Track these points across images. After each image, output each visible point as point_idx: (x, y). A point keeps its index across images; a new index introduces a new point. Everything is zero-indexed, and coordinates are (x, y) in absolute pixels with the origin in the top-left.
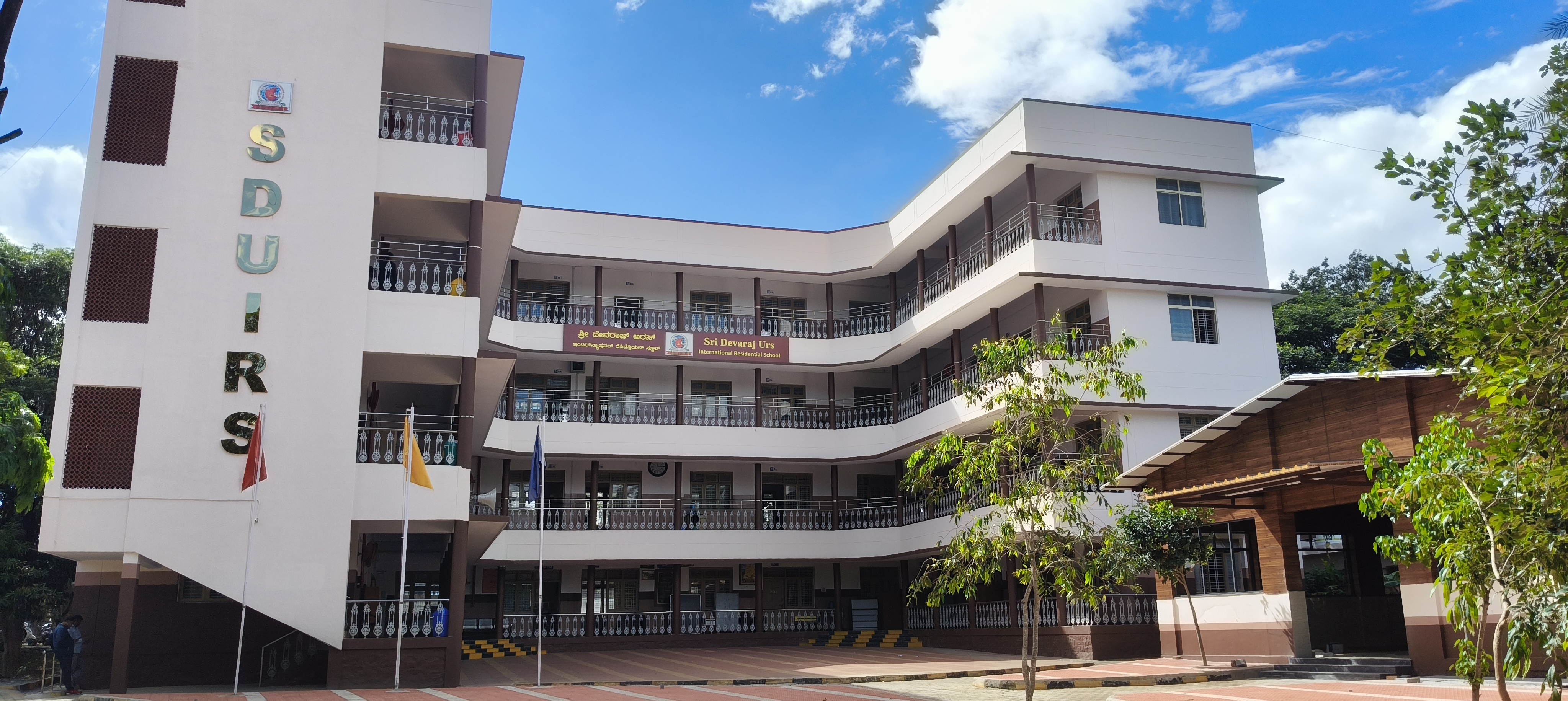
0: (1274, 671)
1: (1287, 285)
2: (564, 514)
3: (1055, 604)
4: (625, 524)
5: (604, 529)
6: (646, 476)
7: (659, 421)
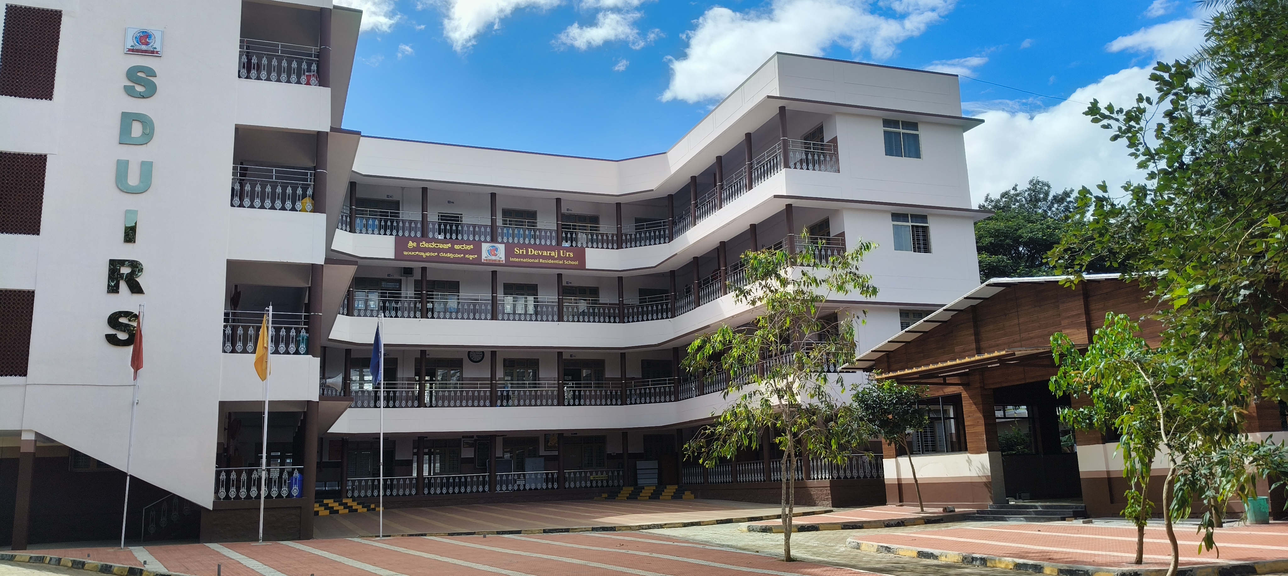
0: (977, 515)
1: (984, 206)
2: (398, 394)
3: (801, 463)
4: (449, 402)
5: (431, 406)
6: (466, 361)
7: (477, 317)
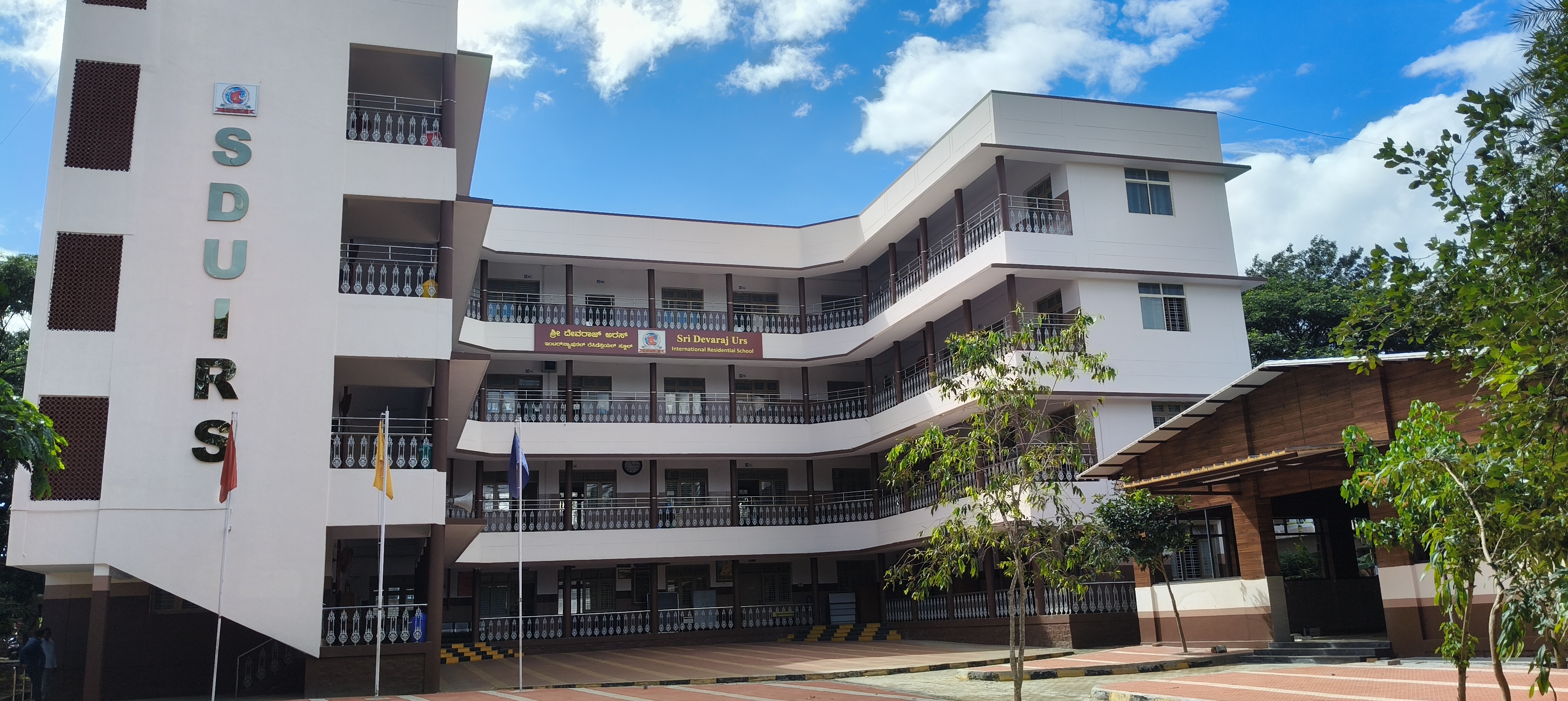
0: (1254, 656)
1: (1252, 271)
2: (539, 514)
3: (1033, 593)
4: (601, 523)
5: (579, 529)
6: (621, 474)
7: (633, 419)
